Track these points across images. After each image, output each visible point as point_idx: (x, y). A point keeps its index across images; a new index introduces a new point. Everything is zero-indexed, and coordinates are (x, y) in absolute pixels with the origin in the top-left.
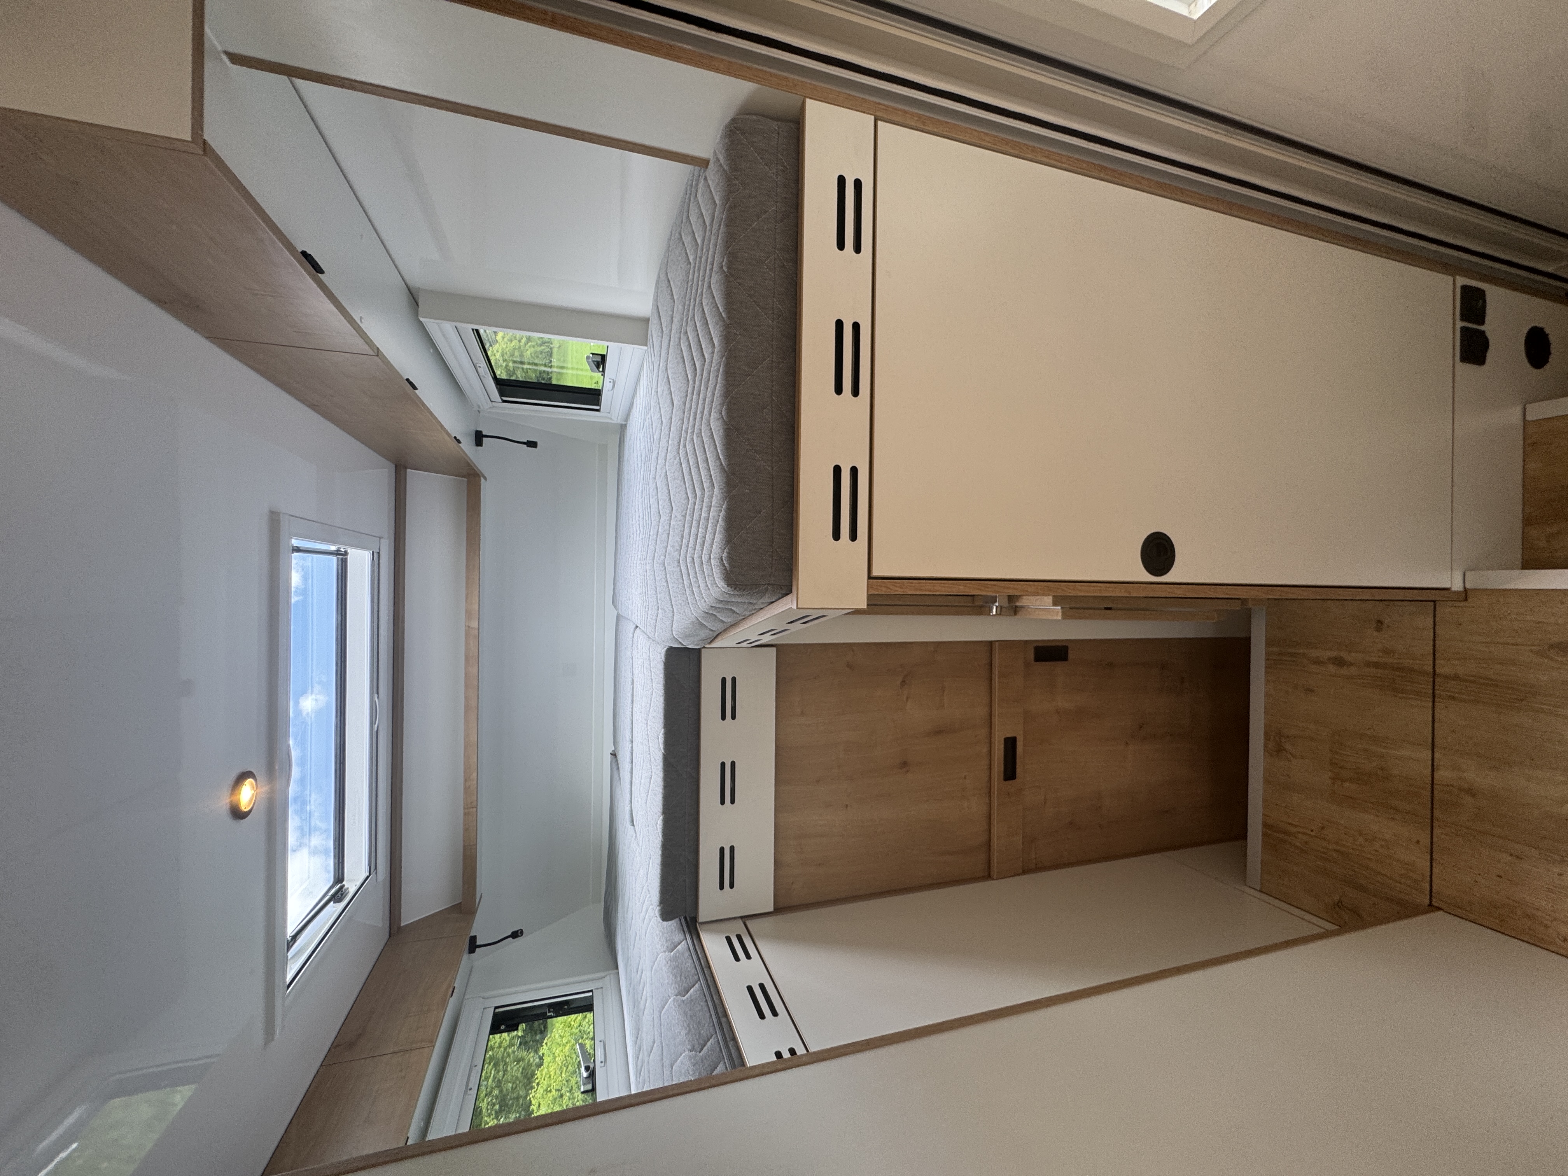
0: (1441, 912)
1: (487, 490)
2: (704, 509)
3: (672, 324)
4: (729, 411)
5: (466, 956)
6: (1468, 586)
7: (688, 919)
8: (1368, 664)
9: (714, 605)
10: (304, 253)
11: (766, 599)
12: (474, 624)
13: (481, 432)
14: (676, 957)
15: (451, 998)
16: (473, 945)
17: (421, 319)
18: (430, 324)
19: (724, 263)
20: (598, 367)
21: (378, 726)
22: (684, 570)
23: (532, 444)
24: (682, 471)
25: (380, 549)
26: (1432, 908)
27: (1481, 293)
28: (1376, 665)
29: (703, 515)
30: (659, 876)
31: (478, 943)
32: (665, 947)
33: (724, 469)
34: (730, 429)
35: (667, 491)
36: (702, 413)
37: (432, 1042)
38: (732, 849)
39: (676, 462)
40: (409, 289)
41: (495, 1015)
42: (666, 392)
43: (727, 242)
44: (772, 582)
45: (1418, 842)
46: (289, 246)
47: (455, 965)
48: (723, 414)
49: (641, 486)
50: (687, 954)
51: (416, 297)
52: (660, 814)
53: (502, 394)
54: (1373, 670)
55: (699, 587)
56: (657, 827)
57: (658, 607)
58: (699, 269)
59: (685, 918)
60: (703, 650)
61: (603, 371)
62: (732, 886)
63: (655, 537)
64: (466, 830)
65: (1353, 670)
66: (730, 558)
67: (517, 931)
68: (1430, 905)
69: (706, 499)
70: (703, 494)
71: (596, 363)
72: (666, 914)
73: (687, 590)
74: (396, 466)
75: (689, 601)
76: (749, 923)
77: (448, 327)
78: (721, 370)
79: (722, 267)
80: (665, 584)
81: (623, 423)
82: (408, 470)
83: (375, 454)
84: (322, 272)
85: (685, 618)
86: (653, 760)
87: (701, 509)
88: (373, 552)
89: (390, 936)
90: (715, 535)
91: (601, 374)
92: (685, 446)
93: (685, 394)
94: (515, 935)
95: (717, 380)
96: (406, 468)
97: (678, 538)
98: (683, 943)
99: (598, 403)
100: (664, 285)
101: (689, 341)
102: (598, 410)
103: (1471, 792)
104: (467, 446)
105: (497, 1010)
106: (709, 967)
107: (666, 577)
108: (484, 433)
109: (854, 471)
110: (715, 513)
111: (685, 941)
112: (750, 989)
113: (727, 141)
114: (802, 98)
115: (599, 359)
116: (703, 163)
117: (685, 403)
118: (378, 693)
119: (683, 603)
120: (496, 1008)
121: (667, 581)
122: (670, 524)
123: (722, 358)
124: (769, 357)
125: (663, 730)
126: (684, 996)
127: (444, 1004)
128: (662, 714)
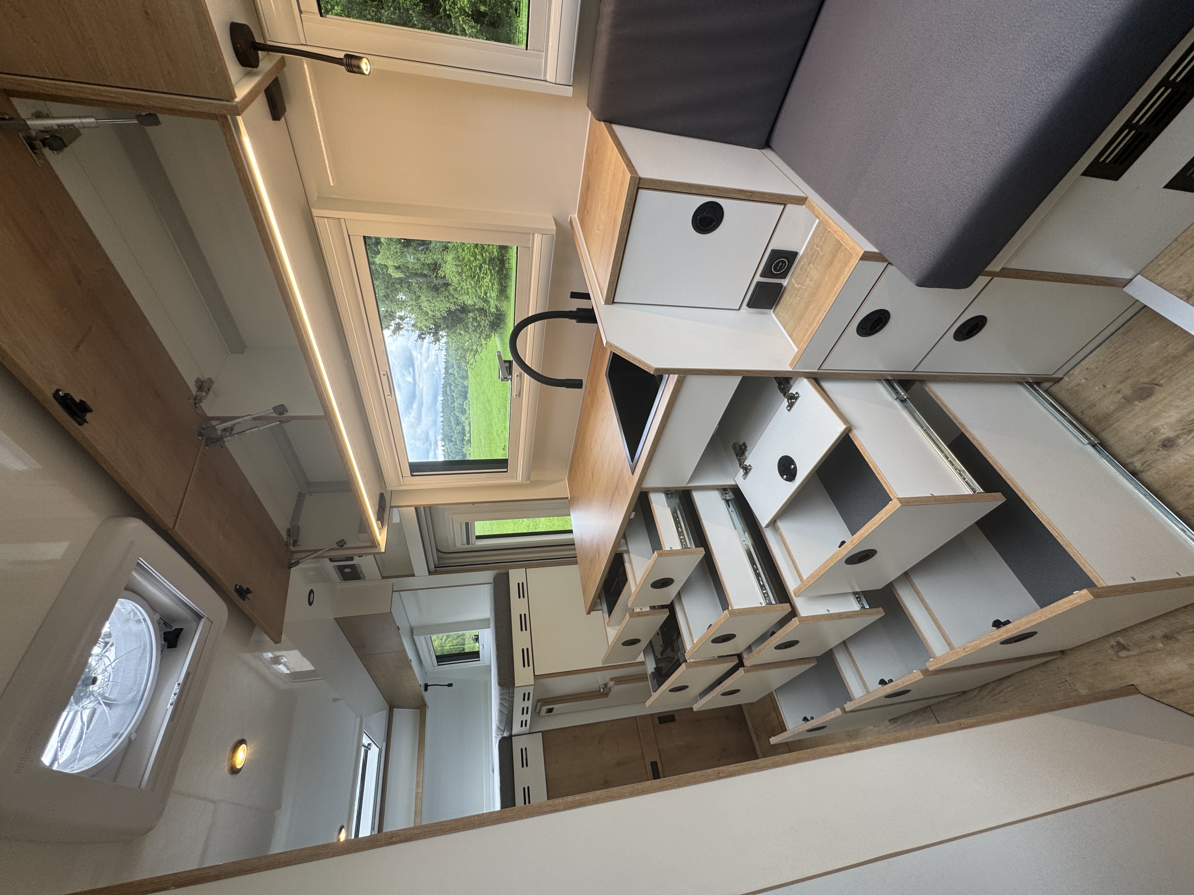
1: (429, 713)
10: (398, 626)
11: (511, 689)
17: (414, 637)
18: (417, 639)
23: (450, 685)
25: (382, 746)
40: (412, 628)
44: (510, 682)
46: (395, 626)
53: (438, 662)
60: (510, 736)
74: (390, 707)
77: (422, 638)
79: (494, 606)
83: (384, 699)
88: (379, 749)
96: (394, 708)
99: (479, 657)
108: (428, 684)
109: (527, 649)
114: (508, 571)
115: (477, 638)
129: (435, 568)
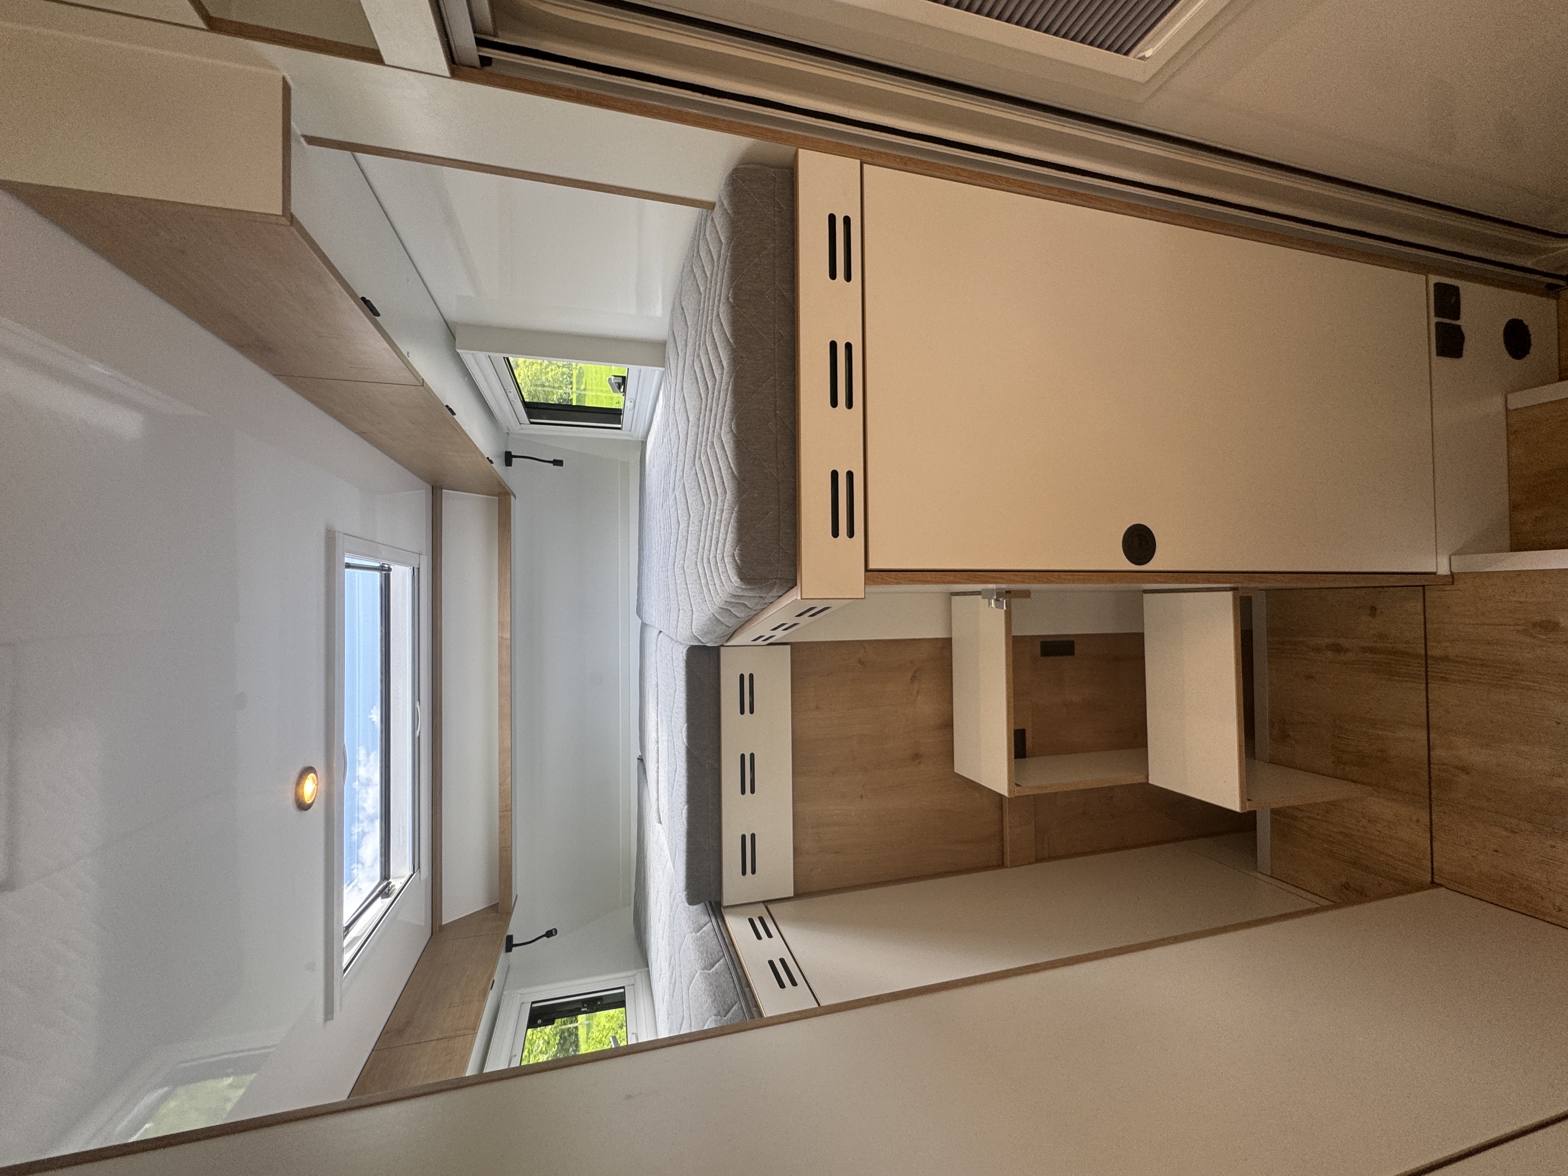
0: (1443, 889)
1: (517, 507)
2: (718, 512)
3: (686, 349)
4: (738, 425)
5: (503, 954)
6: (1454, 570)
7: (713, 903)
8: (1365, 650)
9: (728, 600)
10: (363, 299)
11: (774, 593)
12: (507, 635)
13: (510, 453)
14: (702, 936)
15: (491, 991)
16: (510, 945)
17: (457, 350)
18: (467, 356)
19: (730, 295)
20: (619, 388)
21: (420, 732)
22: (701, 571)
23: (558, 463)
24: (698, 480)
25: (419, 565)
26: (1434, 884)
27: (1456, 290)
28: (1372, 650)
29: (717, 518)
30: (685, 862)
31: (514, 942)
32: (692, 929)
33: (736, 477)
34: (740, 441)
35: (685, 501)
36: (714, 427)
37: (475, 1029)
38: (753, 836)
39: (692, 473)
40: (447, 325)
41: (533, 1010)
42: (682, 410)
43: (732, 277)
44: (779, 576)
45: (1418, 821)
46: (352, 294)
47: (494, 962)
48: (733, 428)
49: (661, 498)
50: (712, 934)
51: (453, 332)
52: (684, 803)
53: (530, 416)
54: (1368, 656)
55: (715, 584)
56: (682, 816)
57: (679, 609)
58: (709, 299)
59: (710, 902)
60: (722, 649)
61: (624, 391)
62: (753, 871)
63: (675, 544)
64: (502, 832)
65: (1350, 656)
66: (741, 555)
67: (551, 931)
68: (1432, 882)
69: (719, 504)
70: (717, 499)
71: (617, 384)
72: (692, 899)
73: (704, 588)
74: (433, 487)
75: (706, 599)
76: (769, 906)
77: (482, 356)
78: (730, 389)
79: (728, 298)
80: (685, 586)
81: (644, 440)
82: (443, 490)
83: (415, 477)
84: (378, 315)
85: (702, 615)
86: (677, 753)
87: (715, 513)
88: (413, 568)
89: (432, 934)
90: (727, 534)
91: (622, 394)
92: (700, 458)
93: (699, 412)
94: (549, 934)
95: (726, 398)
97: (695, 543)
98: (708, 925)
99: (620, 422)
100: (678, 311)
101: (702, 364)
102: (619, 429)
103: (1465, 770)
104: (498, 466)
105: (534, 1005)
106: (733, 945)
107: (686, 580)
108: (513, 454)
109: (850, 475)
110: (728, 516)
111: (710, 923)
112: (771, 963)
113: (729, 188)
114: (795, 148)
115: (620, 380)
116: (710, 206)
117: (699, 420)
118: (419, 700)
119: (701, 601)
120: (533, 1003)
121: (686, 583)
122: (688, 530)
123: (730, 378)
124: (772, 376)
125: (686, 724)
126: (710, 970)
127: (484, 995)
128: (685, 709)
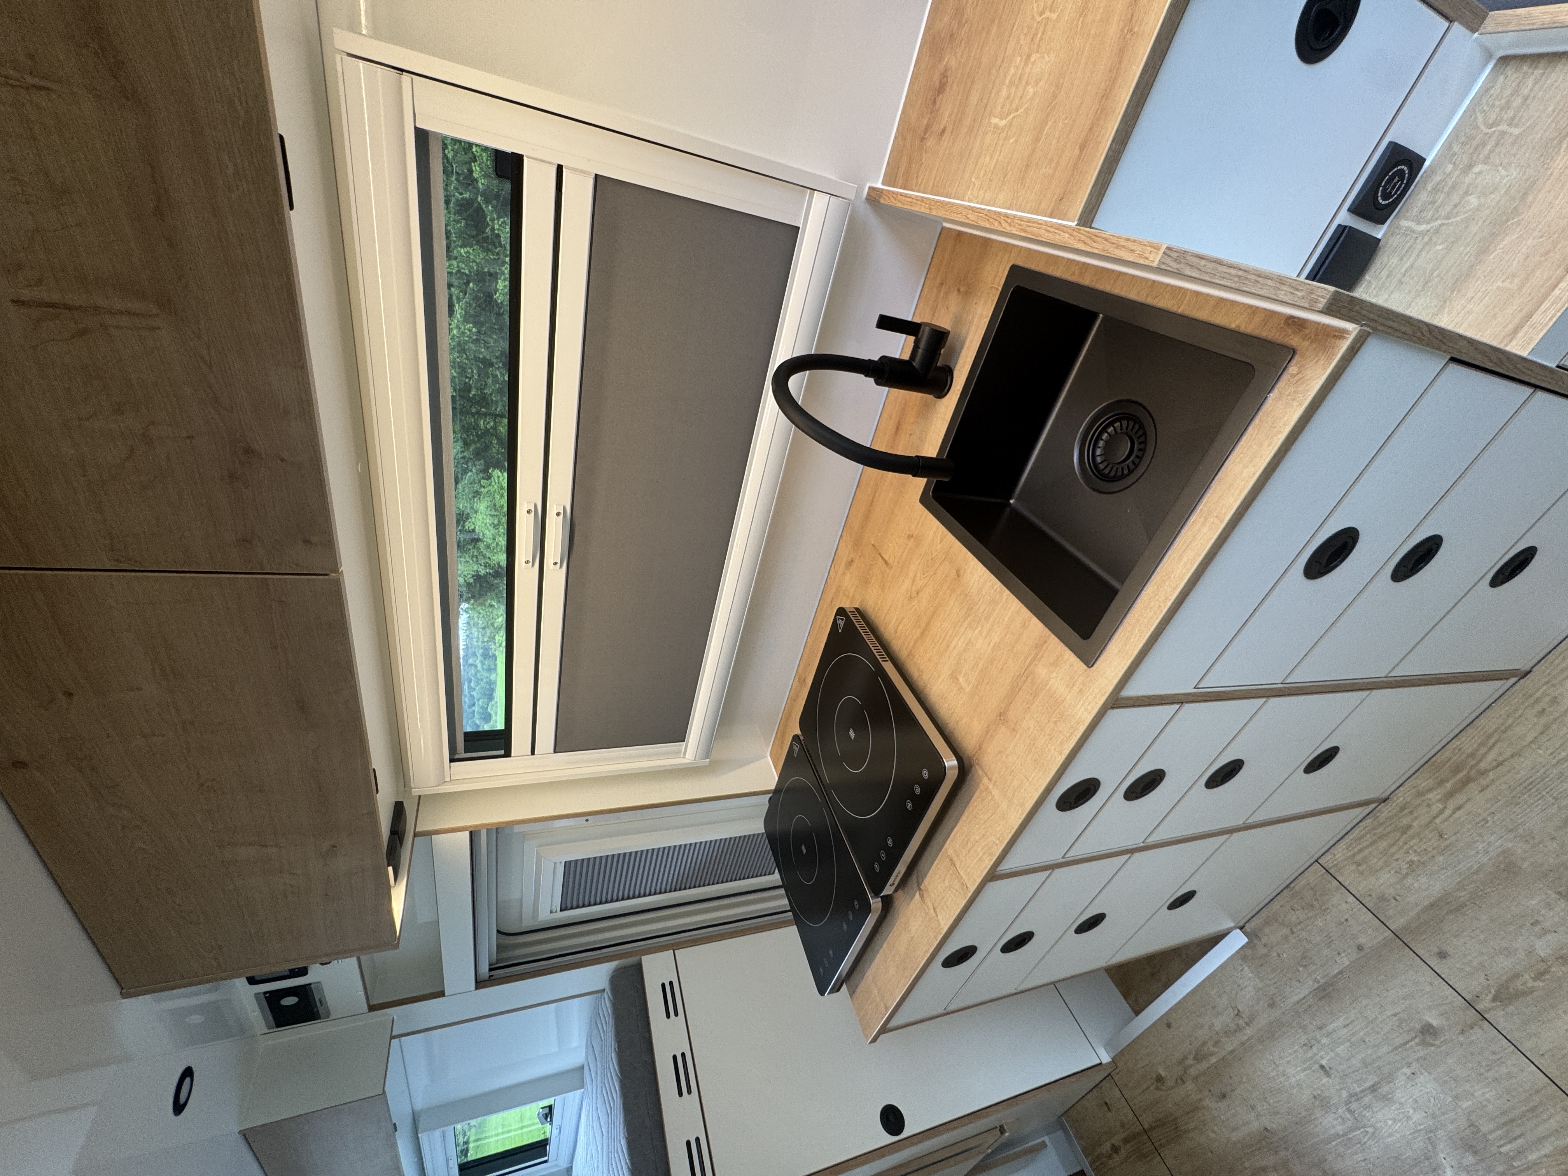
3: (596, 1074)
4: (628, 1130)
6: (1112, 1055)
8: (1124, 1142)
17: (419, 1135)
19: (616, 1047)
20: (546, 1118)
28: (1127, 1141)
34: (630, 1142)
36: (617, 1136)
40: (414, 1115)
42: (598, 1127)
48: (625, 1133)
51: (417, 1118)
54: (1128, 1146)
61: (551, 1120)
65: (1124, 1152)
71: (545, 1116)
78: (621, 1106)
81: (569, 1166)
91: (549, 1124)
92: (612, 1164)
93: (607, 1124)
95: (620, 1112)
99: (546, 1155)
100: (591, 1049)
101: (605, 1087)
102: (546, 1162)
109: (698, 1140)
114: (640, 957)
115: (547, 1110)
116: (603, 990)
123: (621, 1098)
129: (490, 970)
